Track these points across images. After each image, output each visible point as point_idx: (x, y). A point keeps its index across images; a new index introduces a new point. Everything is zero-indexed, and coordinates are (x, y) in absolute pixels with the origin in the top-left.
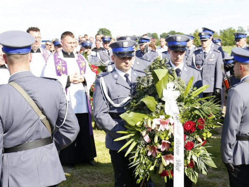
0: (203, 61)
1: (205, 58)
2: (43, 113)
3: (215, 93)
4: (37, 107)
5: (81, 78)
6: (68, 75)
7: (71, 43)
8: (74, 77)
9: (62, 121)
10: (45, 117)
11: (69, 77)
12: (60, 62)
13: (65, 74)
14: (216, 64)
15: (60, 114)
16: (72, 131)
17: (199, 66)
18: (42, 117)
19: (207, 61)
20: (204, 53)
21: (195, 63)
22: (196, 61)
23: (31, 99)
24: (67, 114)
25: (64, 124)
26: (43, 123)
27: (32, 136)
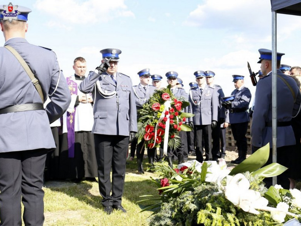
0: (200, 97)
1: (202, 94)
2: (36, 76)
3: (212, 125)
4: (30, 70)
5: (89, 98)
6: (78, 95)
7: (81, 67)
8: (83, 97)
9: (54, 88)
10: (37, 80)
11: (78, 97)
12: (72, 83)
13: (75, 94)
14: (212, 98)
15: (52, 81)
16: (63, 99)
17: (197, 102)
18: (35, 80)
19: (204, 96)
20: (201, 89)
21: (193, 99)
22: (193, 97)
23: (24, 61)
24: (60, 81)
25: (56, 92)
26: (35, 87)
27: (23, 98)
